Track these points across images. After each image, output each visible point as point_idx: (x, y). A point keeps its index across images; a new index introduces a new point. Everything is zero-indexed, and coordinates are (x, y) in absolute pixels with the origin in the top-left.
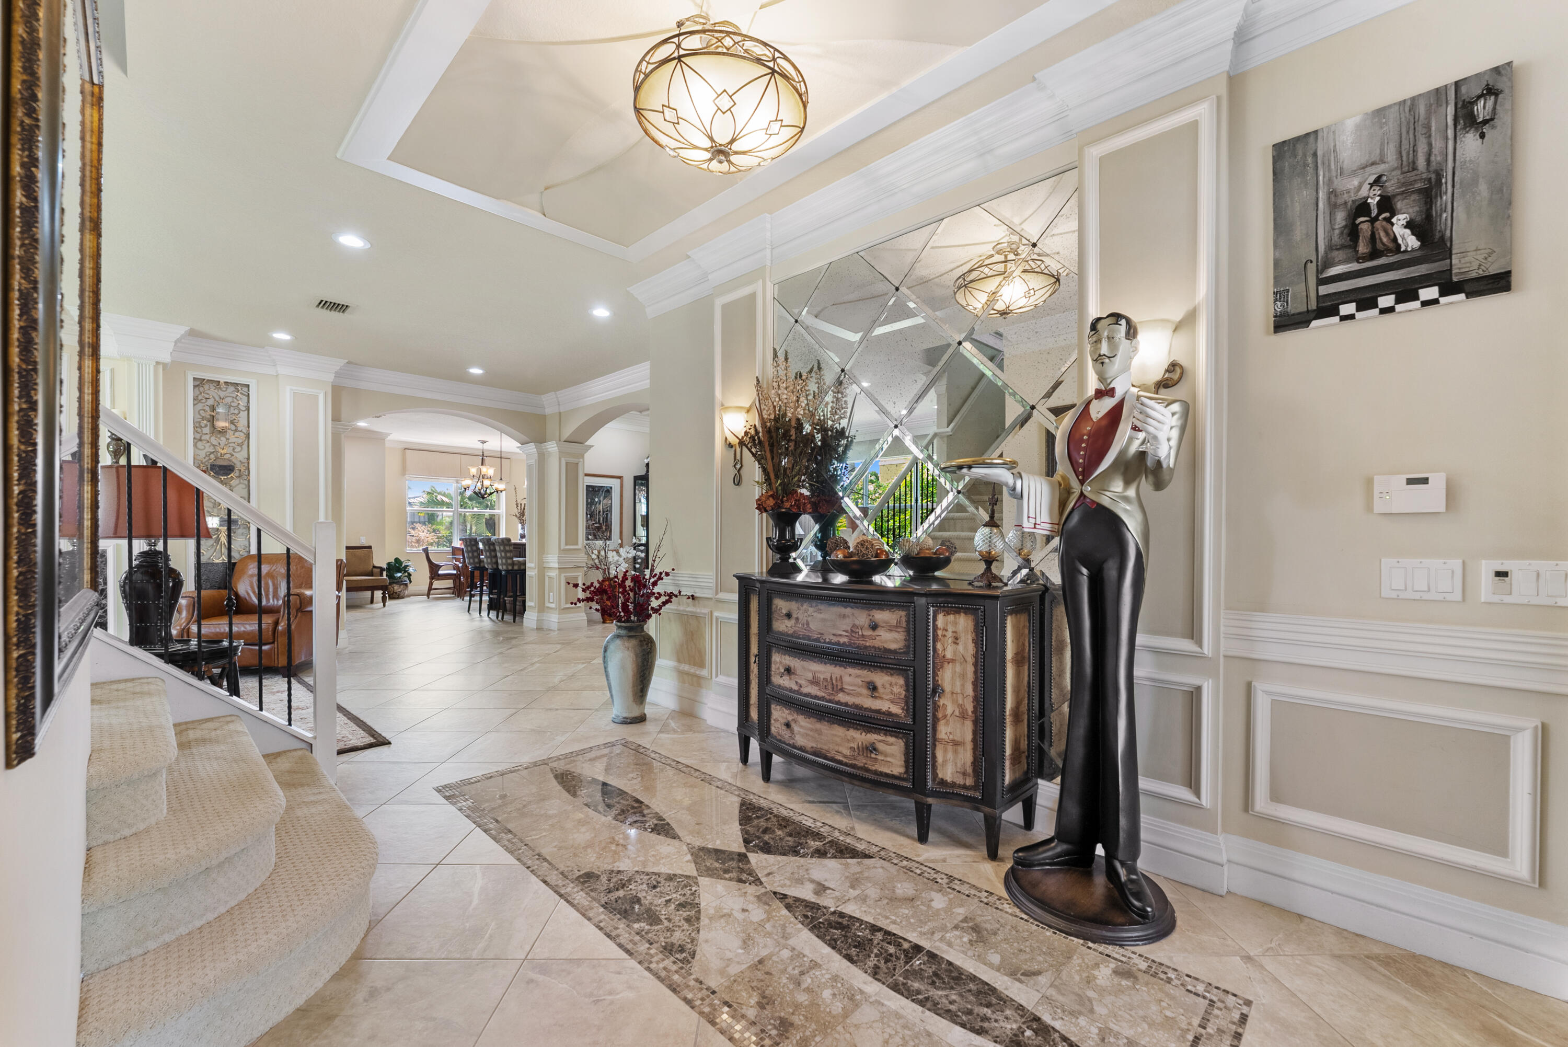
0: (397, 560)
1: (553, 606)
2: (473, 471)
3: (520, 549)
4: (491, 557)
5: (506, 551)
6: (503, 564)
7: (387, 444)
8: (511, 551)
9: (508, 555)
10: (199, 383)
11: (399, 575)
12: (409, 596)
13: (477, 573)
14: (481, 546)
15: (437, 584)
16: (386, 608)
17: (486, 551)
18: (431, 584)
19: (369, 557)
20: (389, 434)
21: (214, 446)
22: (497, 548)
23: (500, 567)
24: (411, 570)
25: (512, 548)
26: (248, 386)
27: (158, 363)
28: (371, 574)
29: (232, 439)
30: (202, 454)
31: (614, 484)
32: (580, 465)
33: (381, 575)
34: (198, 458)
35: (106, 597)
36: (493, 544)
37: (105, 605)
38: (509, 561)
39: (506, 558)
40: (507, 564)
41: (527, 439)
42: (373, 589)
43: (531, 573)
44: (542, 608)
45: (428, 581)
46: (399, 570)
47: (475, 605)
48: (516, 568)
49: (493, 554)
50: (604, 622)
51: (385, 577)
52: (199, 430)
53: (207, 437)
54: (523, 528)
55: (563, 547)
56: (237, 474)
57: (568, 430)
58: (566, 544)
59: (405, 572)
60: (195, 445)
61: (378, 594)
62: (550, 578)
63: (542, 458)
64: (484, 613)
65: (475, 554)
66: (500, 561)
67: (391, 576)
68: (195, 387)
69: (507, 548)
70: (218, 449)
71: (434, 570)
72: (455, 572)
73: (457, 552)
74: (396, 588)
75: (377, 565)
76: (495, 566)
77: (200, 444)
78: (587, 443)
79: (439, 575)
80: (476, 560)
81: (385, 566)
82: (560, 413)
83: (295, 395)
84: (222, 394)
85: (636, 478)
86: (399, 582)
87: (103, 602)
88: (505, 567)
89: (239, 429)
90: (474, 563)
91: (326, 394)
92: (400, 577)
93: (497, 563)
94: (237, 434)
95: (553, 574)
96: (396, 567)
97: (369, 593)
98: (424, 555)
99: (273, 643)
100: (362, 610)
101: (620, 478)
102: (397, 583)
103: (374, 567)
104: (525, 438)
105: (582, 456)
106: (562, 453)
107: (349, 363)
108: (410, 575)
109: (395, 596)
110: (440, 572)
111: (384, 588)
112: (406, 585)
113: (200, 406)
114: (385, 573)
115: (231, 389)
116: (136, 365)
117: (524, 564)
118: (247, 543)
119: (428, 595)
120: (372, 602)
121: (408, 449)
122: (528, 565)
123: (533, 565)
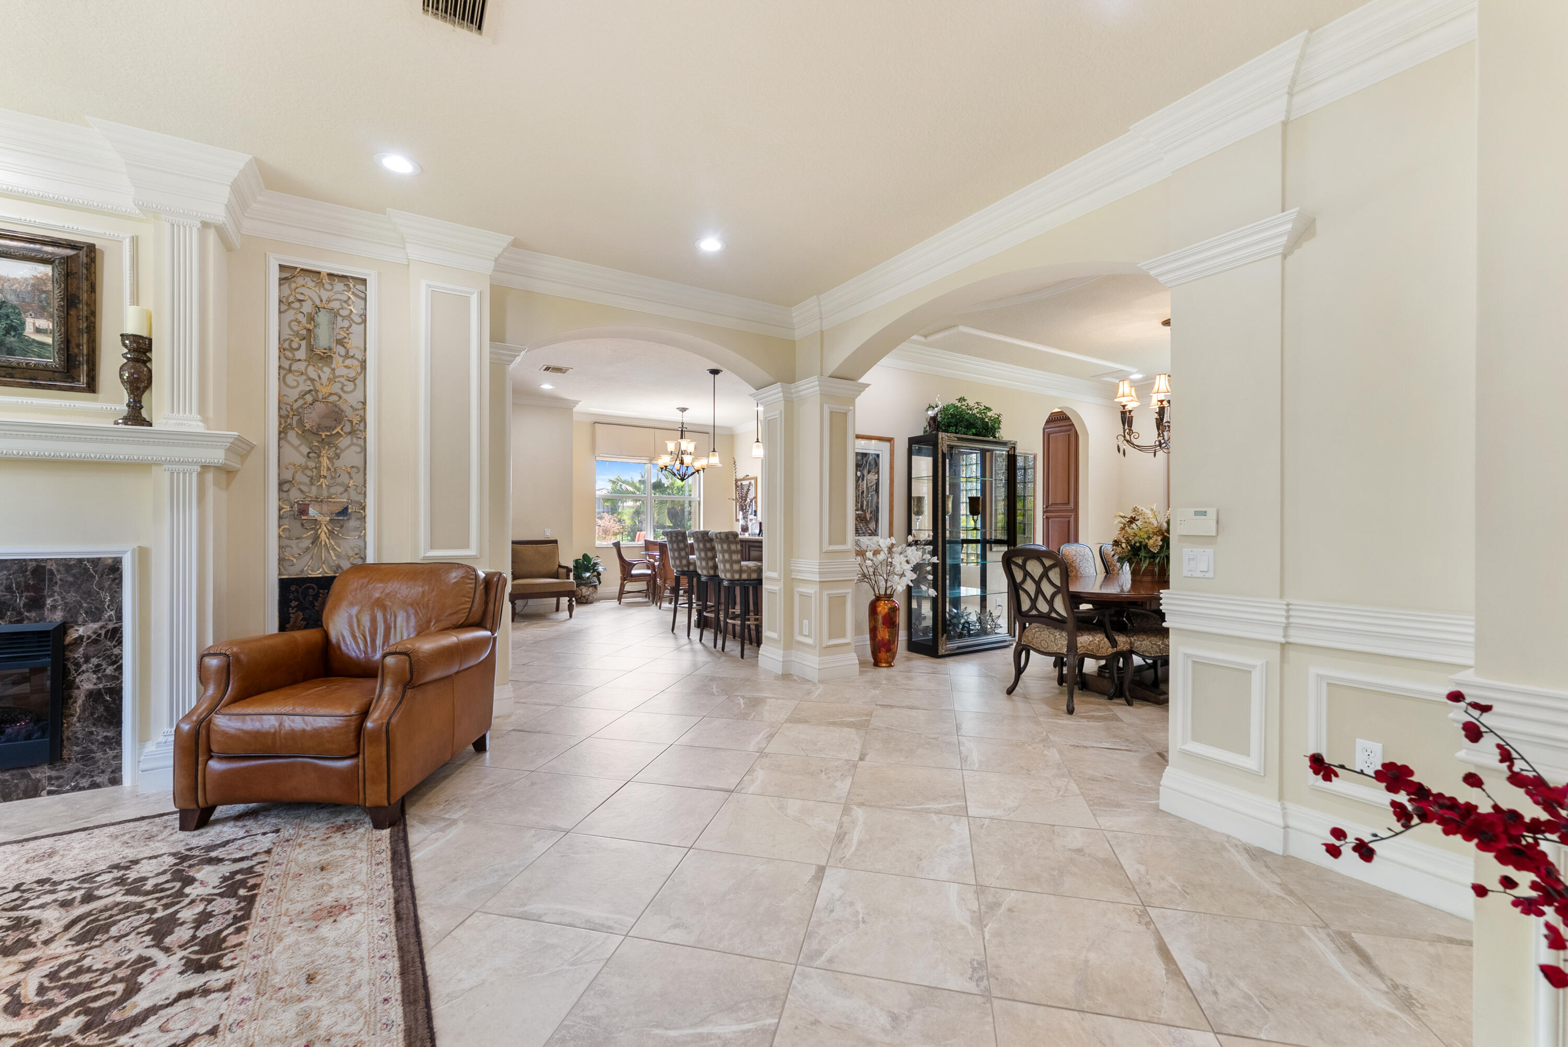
0: (585, 557)
1: (809, 641)
2: (671, 446)
3: (752, 549)
4: (707, 559)
5: (731, 552)
6: (725, 571)
7: (575, 418)
8: (736, 552)
9: (735, 557)
10: (288, 274)
11: (588, 574)
12: (598, 600)
13: (684, 582)
14: (690, 541)
15: (629, 587)
16: (573, 620)
17: (700, 550)
18: (622, 586)
19: (554, 554)
20: (576, 403)
21: (312, 380)
22: (718, 547)
23: (722, 576)
24: (600, 569)
25: (739, 547)
26: (364, 281)
27: (205, 225)
28: (556, 576)
29: (341, 371)
30: (294, 394)
31: (882, 449)
32: (850, 415)
33: (568, 578)
34: (285, 399)
35: (120, 643)
36: (711, 540)
37: (119, 657)
38: (736, 567)
39: (732, 562)
40: (732, 571)
41: (766, 377)
42: (558, 595)
43: (771, 586)
44: (789, 643)
45: (619, 582)
46: (587, 570)
47: (682, 618)
48: (744, 576)
49: (710, 554)
50: (877, 664)
51: (572, 579)
52: (289, 354)
53: (301, 366)
54: (745, 518)
55: (826, 547)
56: (348, 428)
57: (837, 359)
58: (830, 543)
59: (594, 571)
60: (282, 380)
61: (564, 601)
62: (802, 595)
63: (790, 405)
64: (695, 633)
65: (683, 553)
66: (721, 566)
67: (578, 577)
68: (282, 281)
69: (733, 547)
70: (318, 387)
71: (626, 567)
72: (649, 572)
73: (651, 547)
74: (585, 591)
75: (563, 564)
76: (712, 572)
77: (290, 379)
78: (863, 380)
79: (632, 576)
80: (684, 562)
81: (571, 565)
82: (822, 332)
83: (434, 294)
84: (325, 295)
85: (912, 441)
86: (587, 583)
87: (116, 651)
88: (729, 576)
89: (351, 354)
90: (681, 565)
91: (481, 294)
92: (588, 578)
93: (715, 567)
94: (348, 362)
95: (811, 590)
96: (585, 565)
97: (555, 599)
98: (615, 551)
99: (356, 756)
100: (545, 623)
101: (890, 440)
102: (585, 585)
103: (560, 566)
104: (763, 375)
105: (852, 402)
106: (825, 396)
107: (516, 244)
108: (599, 574)
109: (584, 601)
110: (634, 572)
111: (570, 594)
112: (595, 587)
113: (290, 314)
114: (571, 574)
115: (339, 286)
116: (167, 226)
117: (759, 570)
118: (362, 544)
119: (619, 599)
120: (557, 609)
121: (598, 422)
122: (766, 574)
123: (775, 575)
